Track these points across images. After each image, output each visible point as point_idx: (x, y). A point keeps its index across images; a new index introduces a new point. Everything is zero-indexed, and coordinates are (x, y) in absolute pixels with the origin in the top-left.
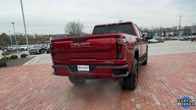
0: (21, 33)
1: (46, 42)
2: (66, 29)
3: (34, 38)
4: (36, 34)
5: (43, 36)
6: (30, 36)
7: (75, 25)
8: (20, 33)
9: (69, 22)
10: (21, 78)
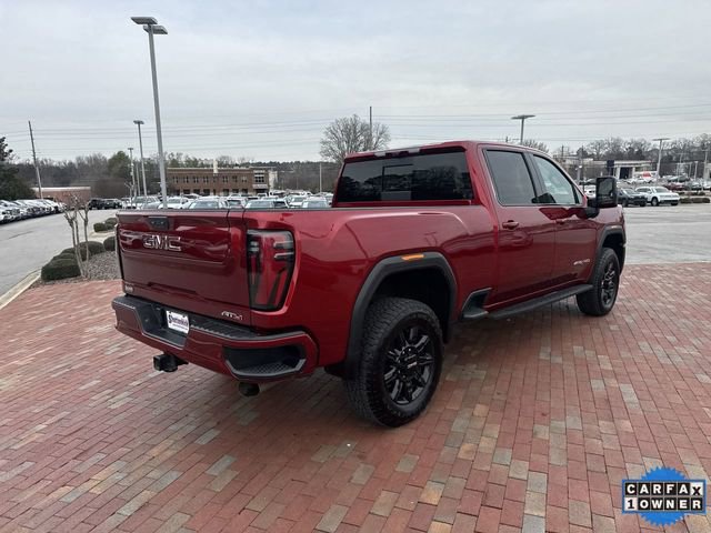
0: (175, 154)
1: (255, 186)
2: (324, 143)
3: (215, 171)
4: (224, 158)
5: (247, 164)
6: (203, 165)
7: (358, 128)
8: (172, 154)
9: (340, 117)
10: (90, 333)
